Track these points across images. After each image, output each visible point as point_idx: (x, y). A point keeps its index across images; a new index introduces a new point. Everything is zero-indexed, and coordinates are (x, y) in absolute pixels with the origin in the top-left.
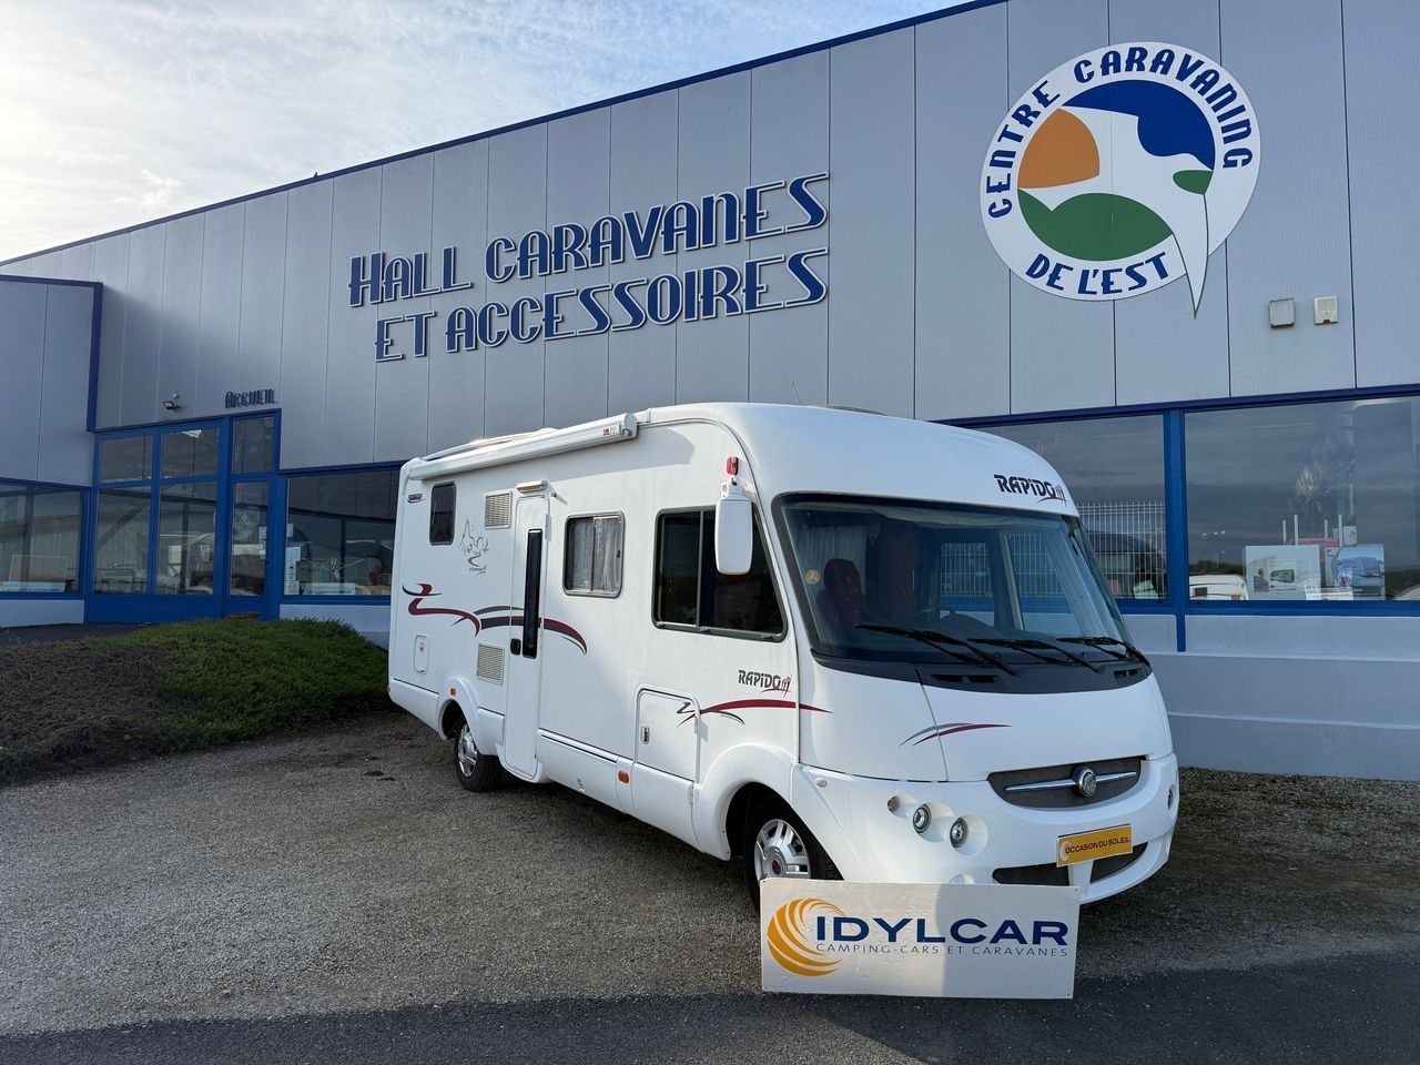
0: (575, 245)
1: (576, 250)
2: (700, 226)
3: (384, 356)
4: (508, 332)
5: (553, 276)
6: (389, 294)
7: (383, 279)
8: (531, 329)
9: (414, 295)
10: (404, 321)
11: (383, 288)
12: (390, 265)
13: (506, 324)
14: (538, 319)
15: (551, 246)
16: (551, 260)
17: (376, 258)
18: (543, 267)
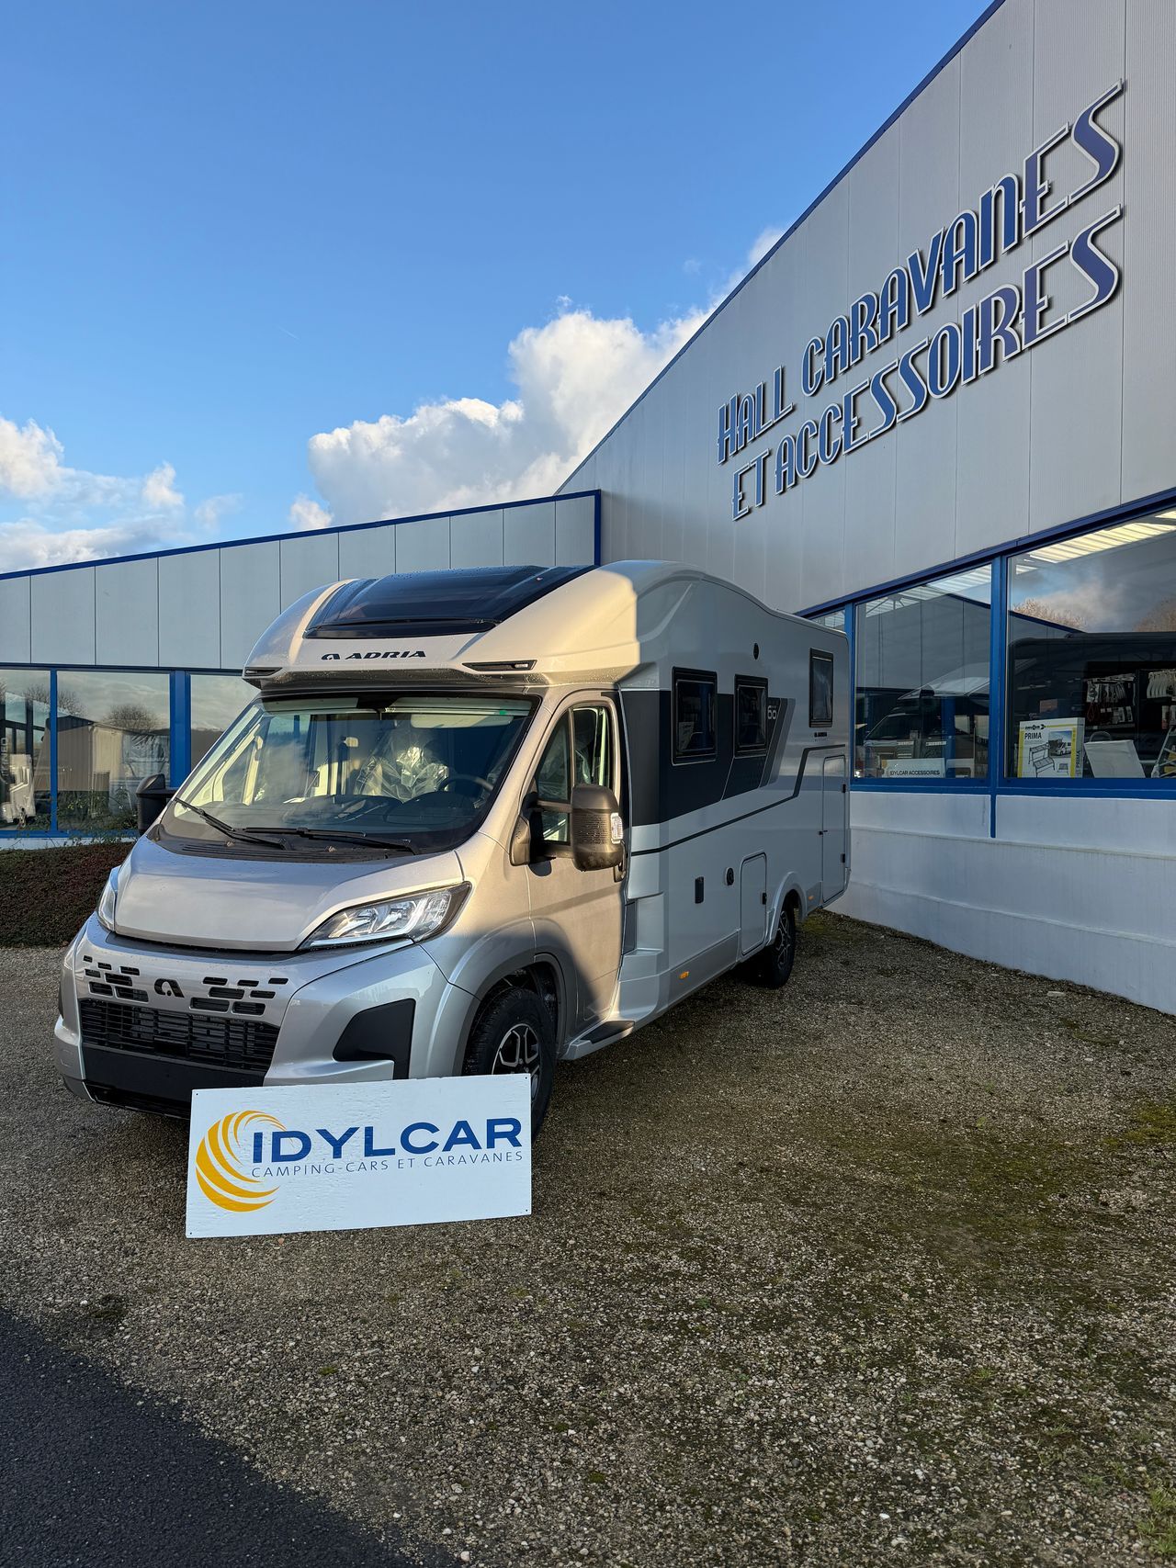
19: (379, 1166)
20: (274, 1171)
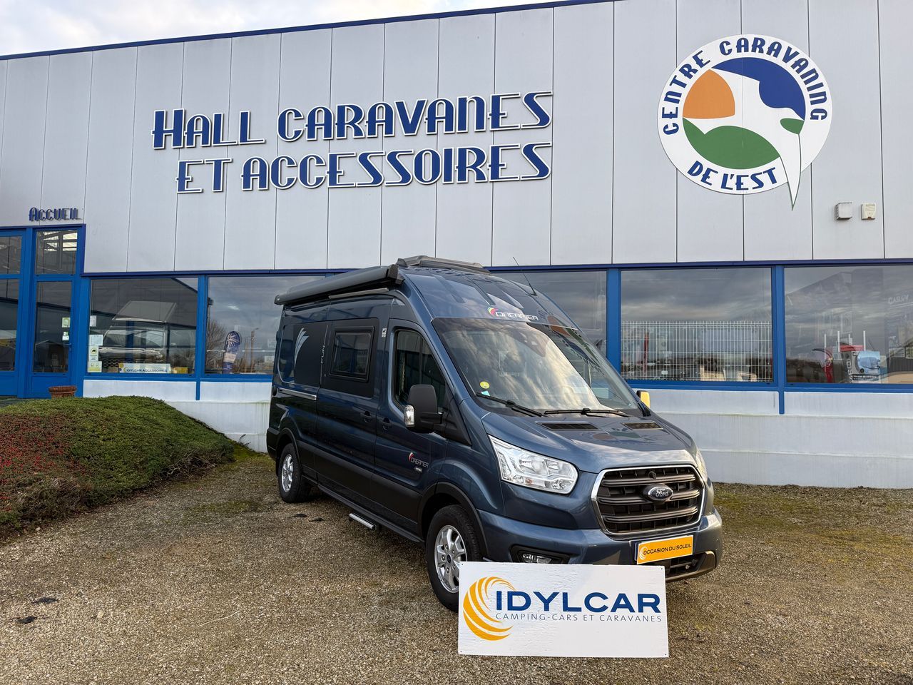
0: (355, 120)
1: (356, 124)
2: (455, 117)
3: (186, 189)
4: (297, 179)
5: (335, 141)
6: (190, 142)
7: (184, 130)
8: (317, 178)
9: (213, 145)
10: (204, 164)
11: (184, 137)
12: (192, 120)
13: (295, 173)
14: (324, 172)
15: (335, 119)
16: (334, 129)
17: (178, 115)
18: (328, 134)
19: (572, 618)
20: (509, 616)
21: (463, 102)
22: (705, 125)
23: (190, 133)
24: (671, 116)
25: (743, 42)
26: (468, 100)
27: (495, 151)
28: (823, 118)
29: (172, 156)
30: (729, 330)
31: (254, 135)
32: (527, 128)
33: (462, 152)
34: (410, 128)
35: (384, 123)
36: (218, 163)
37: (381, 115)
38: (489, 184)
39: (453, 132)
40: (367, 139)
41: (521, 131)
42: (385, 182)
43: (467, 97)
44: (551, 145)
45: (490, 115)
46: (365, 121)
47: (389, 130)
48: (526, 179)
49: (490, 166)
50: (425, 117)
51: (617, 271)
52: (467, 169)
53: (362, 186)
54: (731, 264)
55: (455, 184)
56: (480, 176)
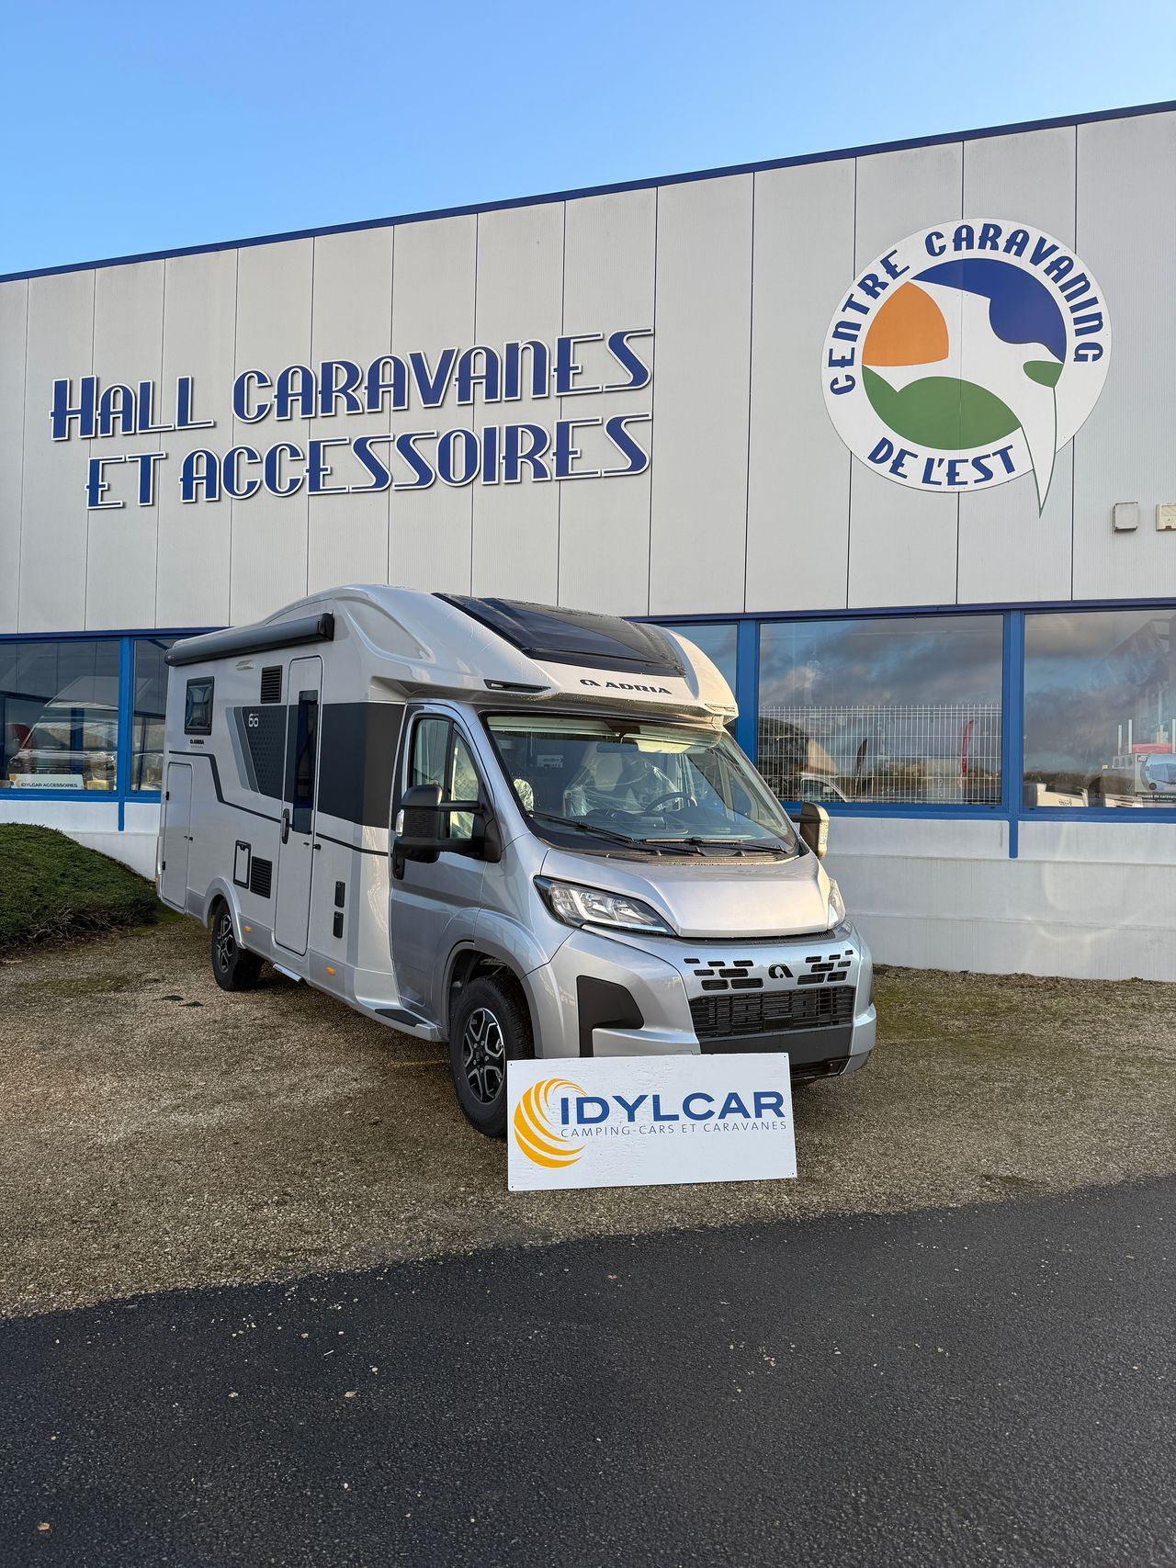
0: (349, 385)
1: (350, 391)
2: (502, 375)
3: (100, 502)
4: (261, 482)
5: (319, 419)
6: (105, 429)
7: (97, 409)
8: (291, 480)
9: (138, 431)
10: (125, 462)
11: (97, 420)
12: (108, 393)
13: (259, 473)
14: (301, 470)
15: (318, 384)
16: (317, 400)
17: (88, 384)
18: (307, 409)
21: (512, 350)
22: (899, 377)
23: (105, 414)
24: (844, 362)
25: (964, 231)
26: (521, 346)
27: (563, 429)
28: (1096, 358)
29: (81, 450)
30: (931, 718)
31: (199, 414)
32: (613, 389)
33: (512, 432)
34: (432, 395)
35: (392, 389)
36: (145, 460)
37: (388, 376)
38: (554, 483)
39: (498, 399)
40: (366, 415)
41: (604, 395)
42: (393, 484)
43: (519, 342)
44: (650, 417)
45: (555, 370)
46: (363, 386)
47: (399, 400)
48: (612, 475)
49: (554, 454)
50: (454, 377)
51: (753, 624)
52: (519, 460)
53: (359, 491)
54: (936, 610)
55: (502, 485)
56: (540, 471)
